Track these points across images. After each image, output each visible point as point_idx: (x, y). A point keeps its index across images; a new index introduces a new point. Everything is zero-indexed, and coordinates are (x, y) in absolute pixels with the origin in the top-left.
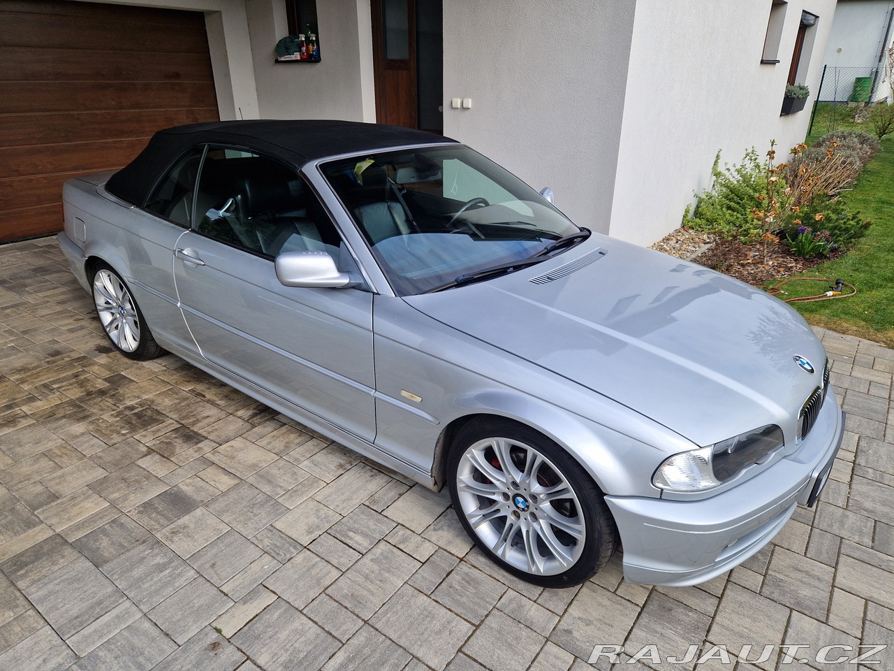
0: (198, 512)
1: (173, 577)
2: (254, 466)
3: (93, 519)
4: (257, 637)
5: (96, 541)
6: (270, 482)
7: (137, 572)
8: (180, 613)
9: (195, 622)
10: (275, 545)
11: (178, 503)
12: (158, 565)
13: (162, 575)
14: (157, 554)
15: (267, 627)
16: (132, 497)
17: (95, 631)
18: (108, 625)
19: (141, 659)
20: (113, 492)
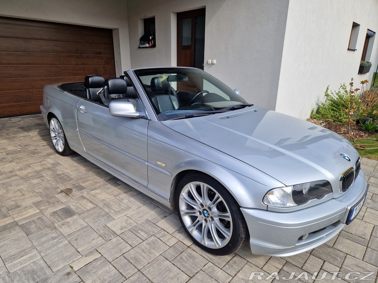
0: (75, 217)
1: (58, 243)
2: (103, 200)
3: (31, 216)
4: (88, 272)
5: (29, 225)
6: (108, 207)
7: (43, 239)
8: (57, 258)
9: (63, 263)
10: (105, 233)
11: (68, 212)
12: (53, 237)
13: (53, 241)
14: (54, 233)
15: (93, 268)
16: (49, 209)
17: (19, 262)
18: (25, 260)
19: (35, 276)
20: (43, 206)
